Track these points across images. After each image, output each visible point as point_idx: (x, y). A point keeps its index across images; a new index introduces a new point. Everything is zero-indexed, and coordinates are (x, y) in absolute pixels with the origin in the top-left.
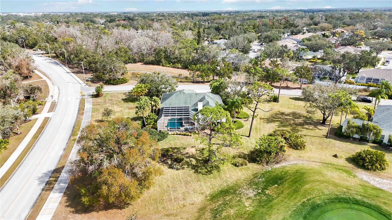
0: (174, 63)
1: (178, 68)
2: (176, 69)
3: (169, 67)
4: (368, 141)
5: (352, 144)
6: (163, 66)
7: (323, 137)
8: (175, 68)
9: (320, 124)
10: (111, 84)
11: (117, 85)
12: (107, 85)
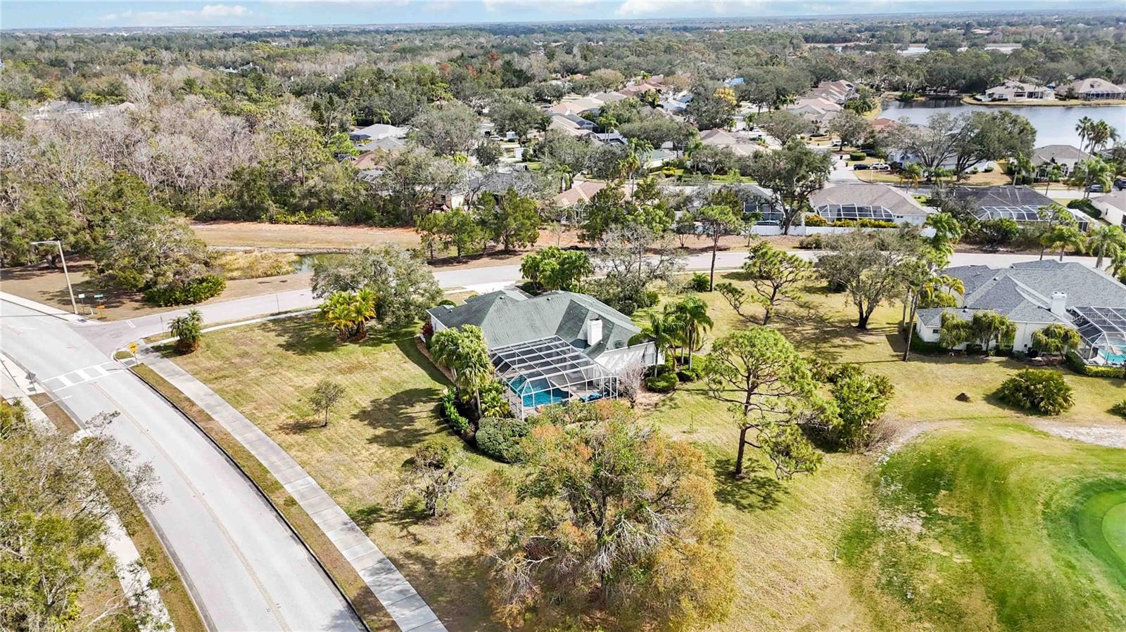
0: (309, 210)
1: (331, 224)
2: (323, 227)
3: (295, 223)
4: (986, 353)
5: (960, 365)
6: (272, 221)
7: (894, 359)
8: (320, 224)
9: (859, 332)
10: (177, 303)
11: (200, 301)
12: (160, 306)
